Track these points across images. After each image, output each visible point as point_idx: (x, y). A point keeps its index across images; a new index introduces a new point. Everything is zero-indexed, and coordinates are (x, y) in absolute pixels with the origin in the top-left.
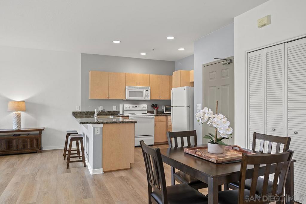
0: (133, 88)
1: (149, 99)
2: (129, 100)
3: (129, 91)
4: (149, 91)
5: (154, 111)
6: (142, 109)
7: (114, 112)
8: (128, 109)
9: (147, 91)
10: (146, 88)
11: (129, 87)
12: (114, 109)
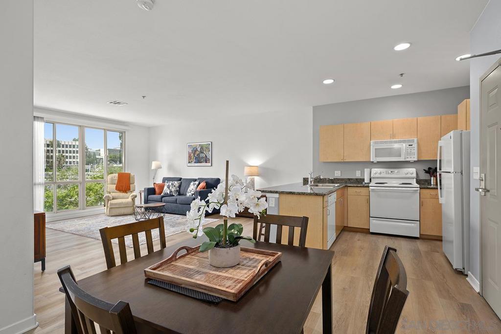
0: (382, 143)
1: (416, 159)
2: (378, 162)
3: (376, 149)
4: (415, 145)
5: (431, 180)
6: (404, 176)
7: (357, 179)
8: (377, 175)
9: (409, 145)
10: (409, 141)
11: (376, 143)
12: (358, 175)
